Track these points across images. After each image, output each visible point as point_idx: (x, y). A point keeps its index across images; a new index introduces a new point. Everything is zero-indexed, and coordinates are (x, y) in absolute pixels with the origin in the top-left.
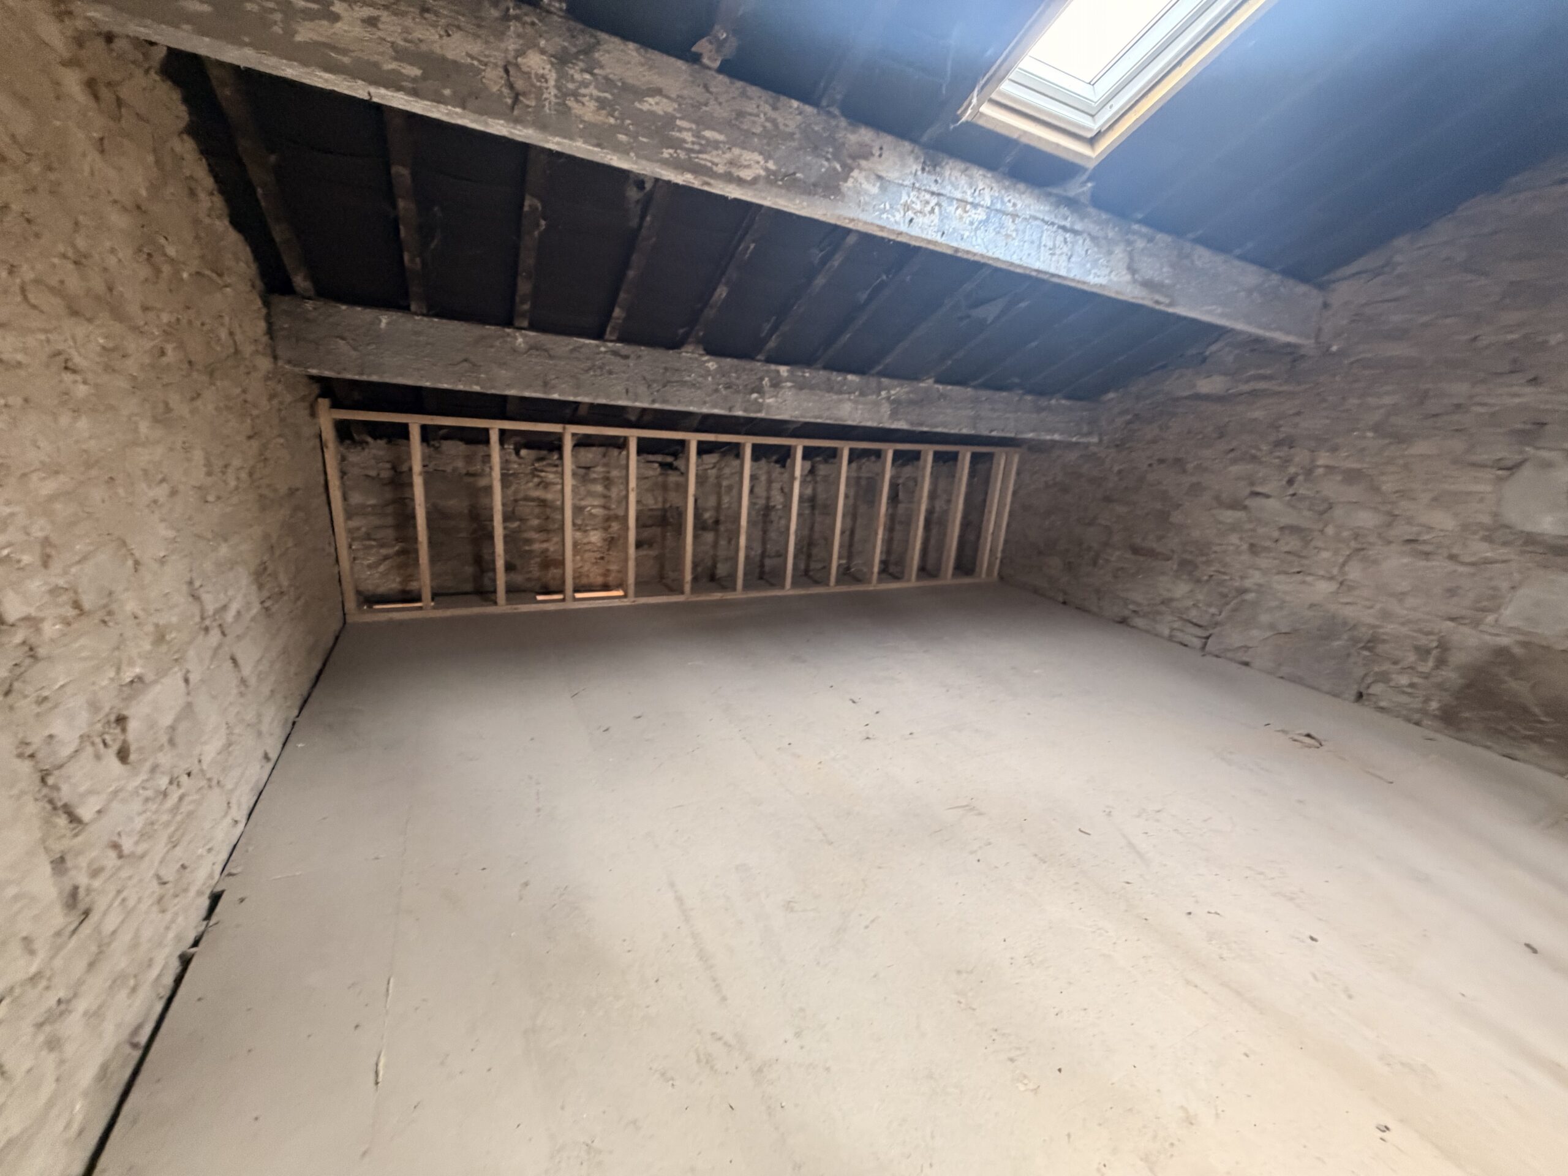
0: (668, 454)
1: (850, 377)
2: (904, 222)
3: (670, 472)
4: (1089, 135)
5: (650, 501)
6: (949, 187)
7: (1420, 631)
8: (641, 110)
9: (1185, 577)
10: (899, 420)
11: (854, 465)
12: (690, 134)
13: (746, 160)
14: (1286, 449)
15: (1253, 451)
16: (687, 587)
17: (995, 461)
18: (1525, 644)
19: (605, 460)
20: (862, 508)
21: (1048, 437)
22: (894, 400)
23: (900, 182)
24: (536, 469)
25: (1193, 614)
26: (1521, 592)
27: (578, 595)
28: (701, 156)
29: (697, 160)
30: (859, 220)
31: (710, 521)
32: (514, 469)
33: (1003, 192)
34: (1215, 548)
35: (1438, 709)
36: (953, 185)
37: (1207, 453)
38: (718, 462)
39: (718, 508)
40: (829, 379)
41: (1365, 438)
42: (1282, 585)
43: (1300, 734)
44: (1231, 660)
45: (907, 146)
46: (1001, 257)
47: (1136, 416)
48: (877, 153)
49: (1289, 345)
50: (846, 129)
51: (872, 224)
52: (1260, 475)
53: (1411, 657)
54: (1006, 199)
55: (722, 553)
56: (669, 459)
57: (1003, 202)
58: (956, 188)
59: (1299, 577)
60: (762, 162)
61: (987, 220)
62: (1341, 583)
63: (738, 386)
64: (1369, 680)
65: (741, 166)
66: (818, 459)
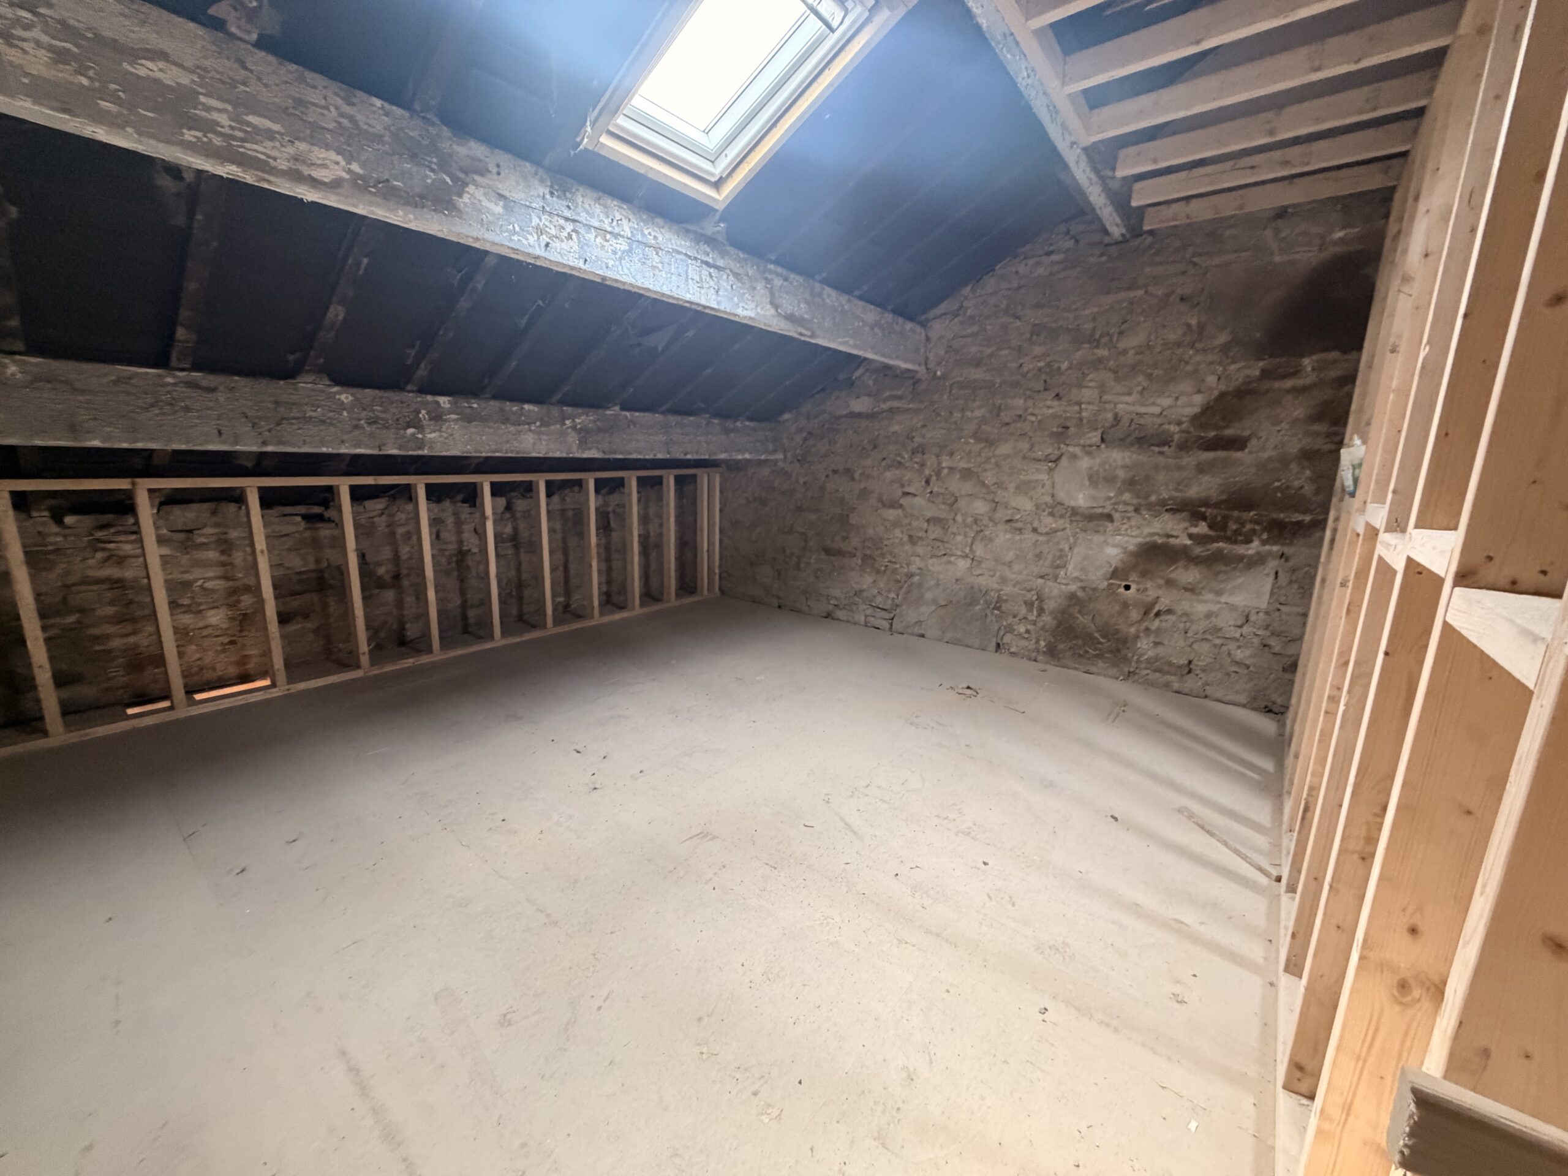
0: (315, 504)
1: (526, 407)
2: (539, 245)
3: (321, 525)
4: (713, 180)
5: (296, 562)
6: (584, 214)
7: (1024, 589)
8: (138, 76)
9: (868, 570)
10: (590, 449)
11: (556, 498)
12: (225, 116)
13: (319, 158)
14: (920, 455)
15: (899, 459)
16: (365, 660)
17: (698, 481)
18: (1083, 588)
19: (214, 519)
20: (573, 542)
21: (740, 457)
22: (581, 429)
23: (528, 203)
24: (99, 540)
25: (879, 600)
26: (1076, 550)
27: (199, 697)
28: (248, 145)
29: (241, 150)
30: (484, 240)
31: (387, 578)
32: (56, 543)
33: (642, 224)
34: (885, 542)
35: (1045, 646)
36: (587, 212)
37: (868, 462)
38: (386, 508)
39: (396, 558)
40: (502, 410)
41: (969, 443)
42: (935, 566)
43: (963, 688)
44: (912, 634)
45: (528, 167)
46: (651, 287)
47: (810, 433)
48: (495, 170)
49: (908, 370)
50: (449, 139)
51: (502, 245)
52: (907, 478)
53: (1023, 611)
54: (646, 232)
55: (409, 611)
56: (317, 510)
57: (643, 235)
58: (592, 216)
59: (945, 558)
60: (343, 163)
61: (630, 250)
62: (973, 559)
63: (387, 421)
64: (1002, 633)
65: (312, 164)
66: (513, 494)
